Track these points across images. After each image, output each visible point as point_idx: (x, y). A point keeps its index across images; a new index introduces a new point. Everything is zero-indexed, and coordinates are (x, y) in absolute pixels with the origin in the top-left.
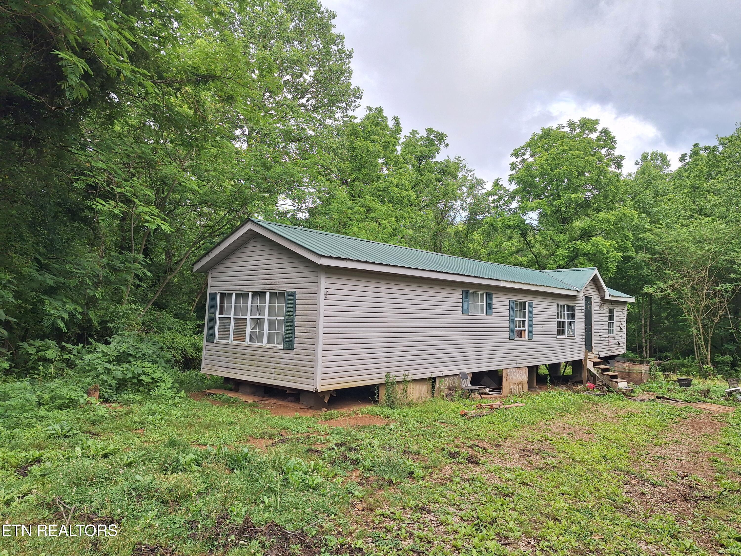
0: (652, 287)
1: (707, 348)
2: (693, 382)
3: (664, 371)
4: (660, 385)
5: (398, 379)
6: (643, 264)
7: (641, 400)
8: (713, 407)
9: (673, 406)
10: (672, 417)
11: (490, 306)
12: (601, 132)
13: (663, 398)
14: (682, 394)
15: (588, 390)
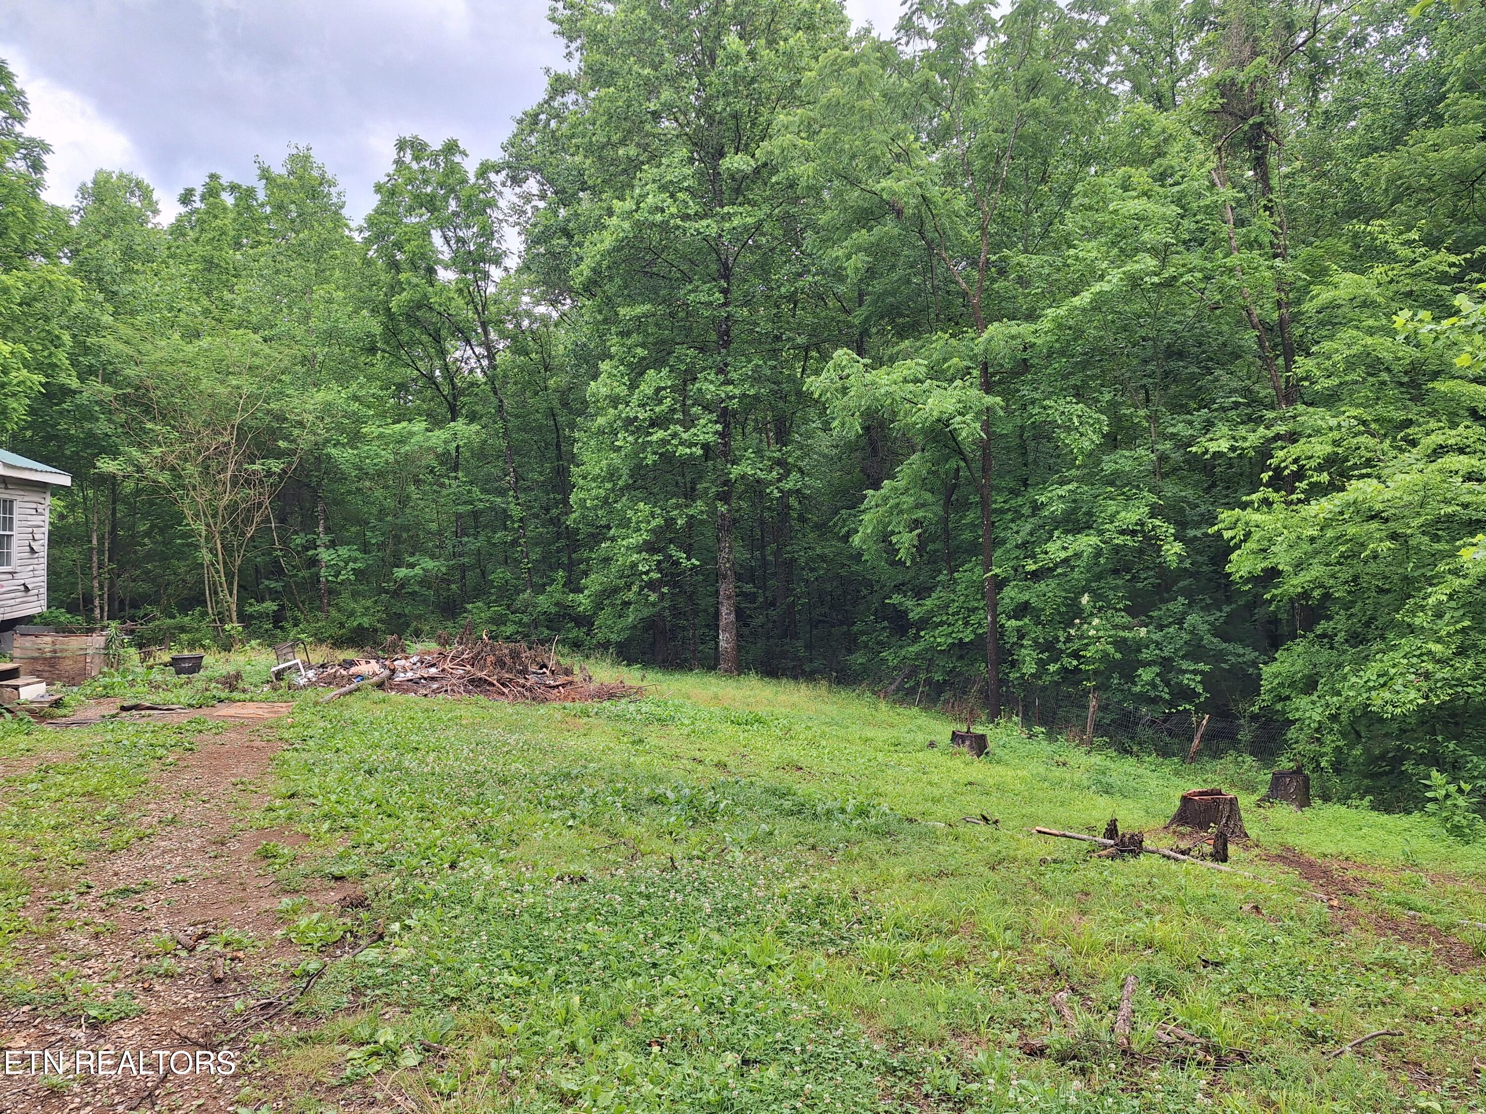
0: (116, 459)
1: (230, 588)
3: (140, 646)
4: (130, 678)
6: (97, 408)
7: (79, 724)
8: (250, 710)
9: (160, 724)
10: (160, 752)
13: (136, 707)
14: (182, 692)
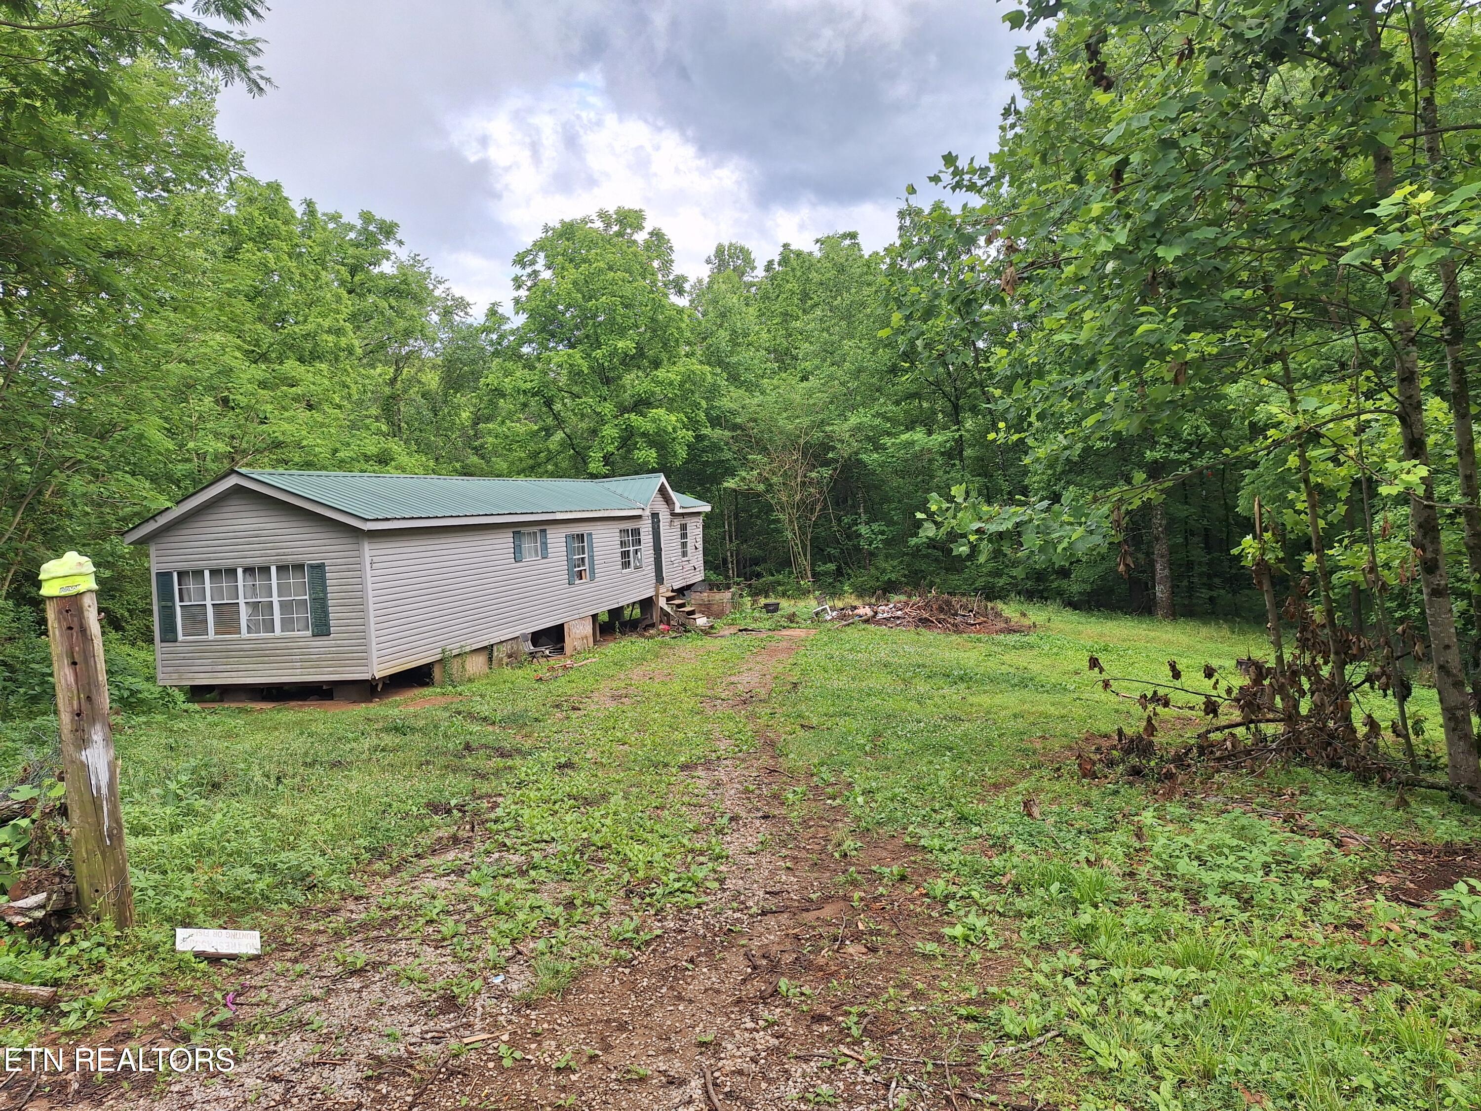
0: (734, 478)
1: (805, 555)
2: (781, 606)
3: (751, 595)
4: (744, 614)
5: (455, 652)
6: (722, 444)
7: (722, 636)
8: (798, 632)
9: (754, 637)
11: (544, 544)
12: (652, 234)
13: (746, 630)
14: (767, 622)
15: (662, 633)
